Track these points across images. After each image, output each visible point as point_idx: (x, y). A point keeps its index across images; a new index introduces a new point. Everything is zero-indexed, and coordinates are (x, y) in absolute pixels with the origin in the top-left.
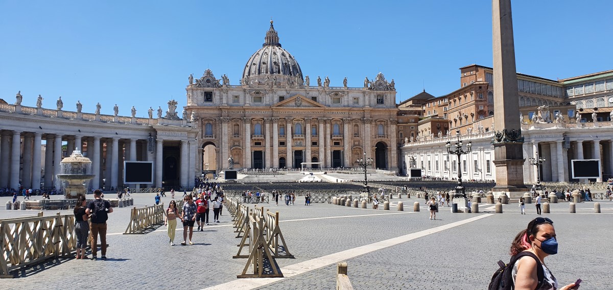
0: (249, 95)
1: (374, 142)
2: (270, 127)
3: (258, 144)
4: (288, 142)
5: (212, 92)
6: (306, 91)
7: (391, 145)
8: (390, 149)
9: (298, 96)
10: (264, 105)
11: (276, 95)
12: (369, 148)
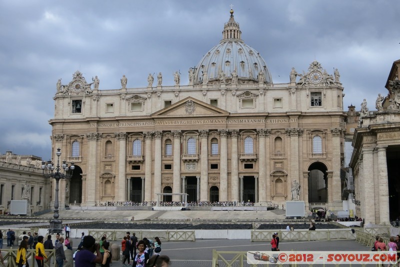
0: (125, 101)
1: (306, 163)
2: (151, 145)
3: (136, 168)
4: (174, 164)
5: (81, 101)
6: (202, 91)
7: (332, 167)
8: (332, 173)
9: (189, 100)
10: (144, 114)
11: (160, 100)
12: (297, 173)
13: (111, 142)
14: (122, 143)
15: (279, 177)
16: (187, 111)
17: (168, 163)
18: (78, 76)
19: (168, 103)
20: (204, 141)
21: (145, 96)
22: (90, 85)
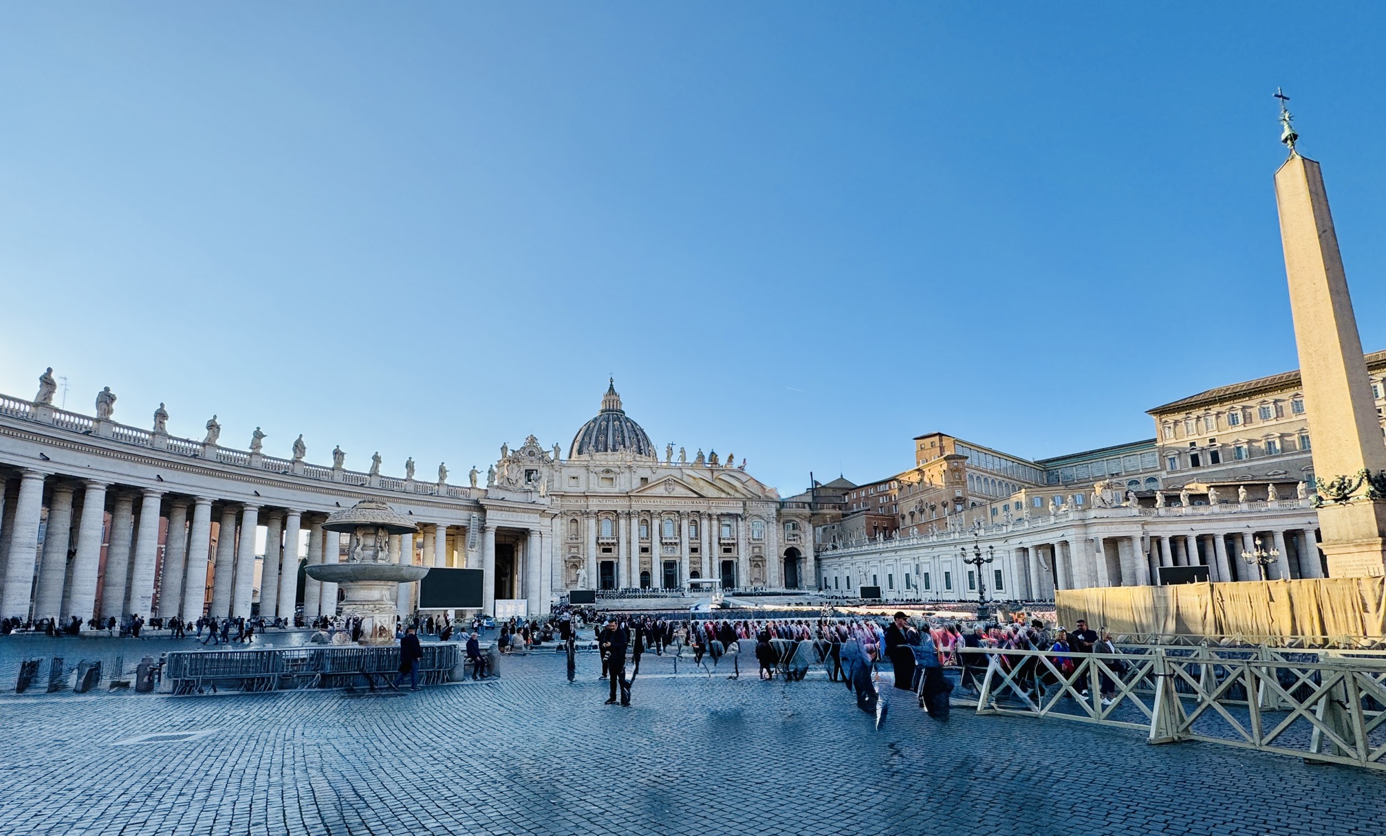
0: (593, 474)
1: (781, 548)
2: (626, 525)
3: (607, 550)
4: (654, 547)
5: (536, 471)
7: (805, 553)
8: (806, 558)
9: (671, 477)
10: (617, 490)
11: (636, 476)
12: (776, 557)
13: (576, 521)
14: (592, 522)
15: (758, 562)
16: (666, 490)
17: (645, 545)
18: (533, 440)
19: (644, 480)
20: (685, 523)
21: (617, 470)
22: (548, 452)
